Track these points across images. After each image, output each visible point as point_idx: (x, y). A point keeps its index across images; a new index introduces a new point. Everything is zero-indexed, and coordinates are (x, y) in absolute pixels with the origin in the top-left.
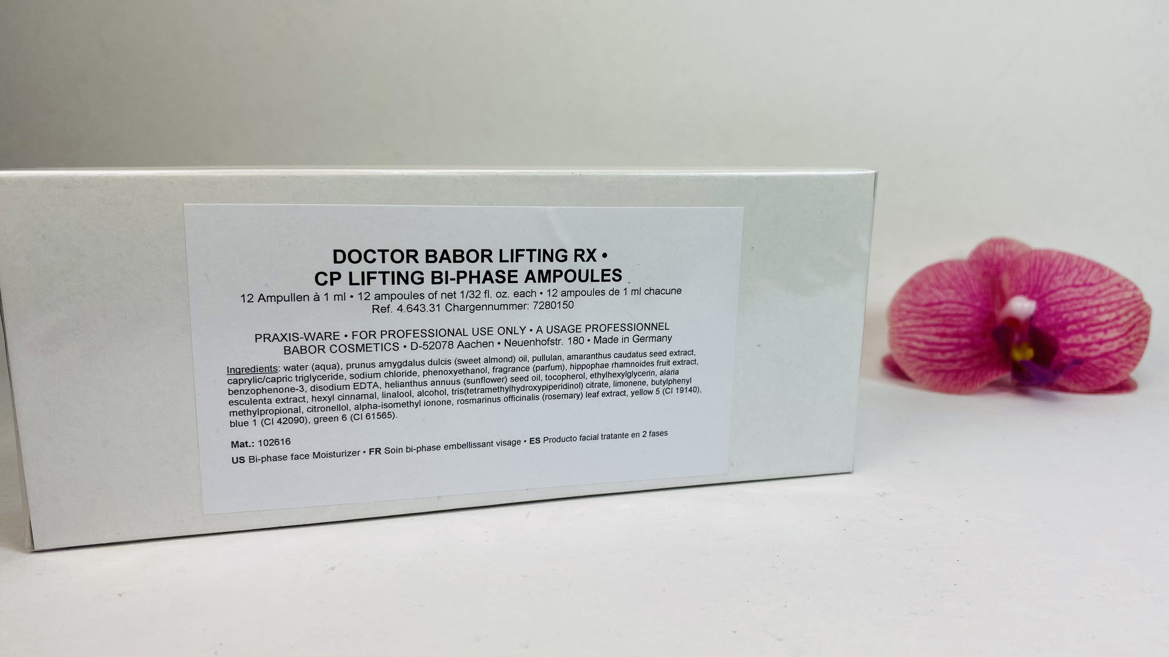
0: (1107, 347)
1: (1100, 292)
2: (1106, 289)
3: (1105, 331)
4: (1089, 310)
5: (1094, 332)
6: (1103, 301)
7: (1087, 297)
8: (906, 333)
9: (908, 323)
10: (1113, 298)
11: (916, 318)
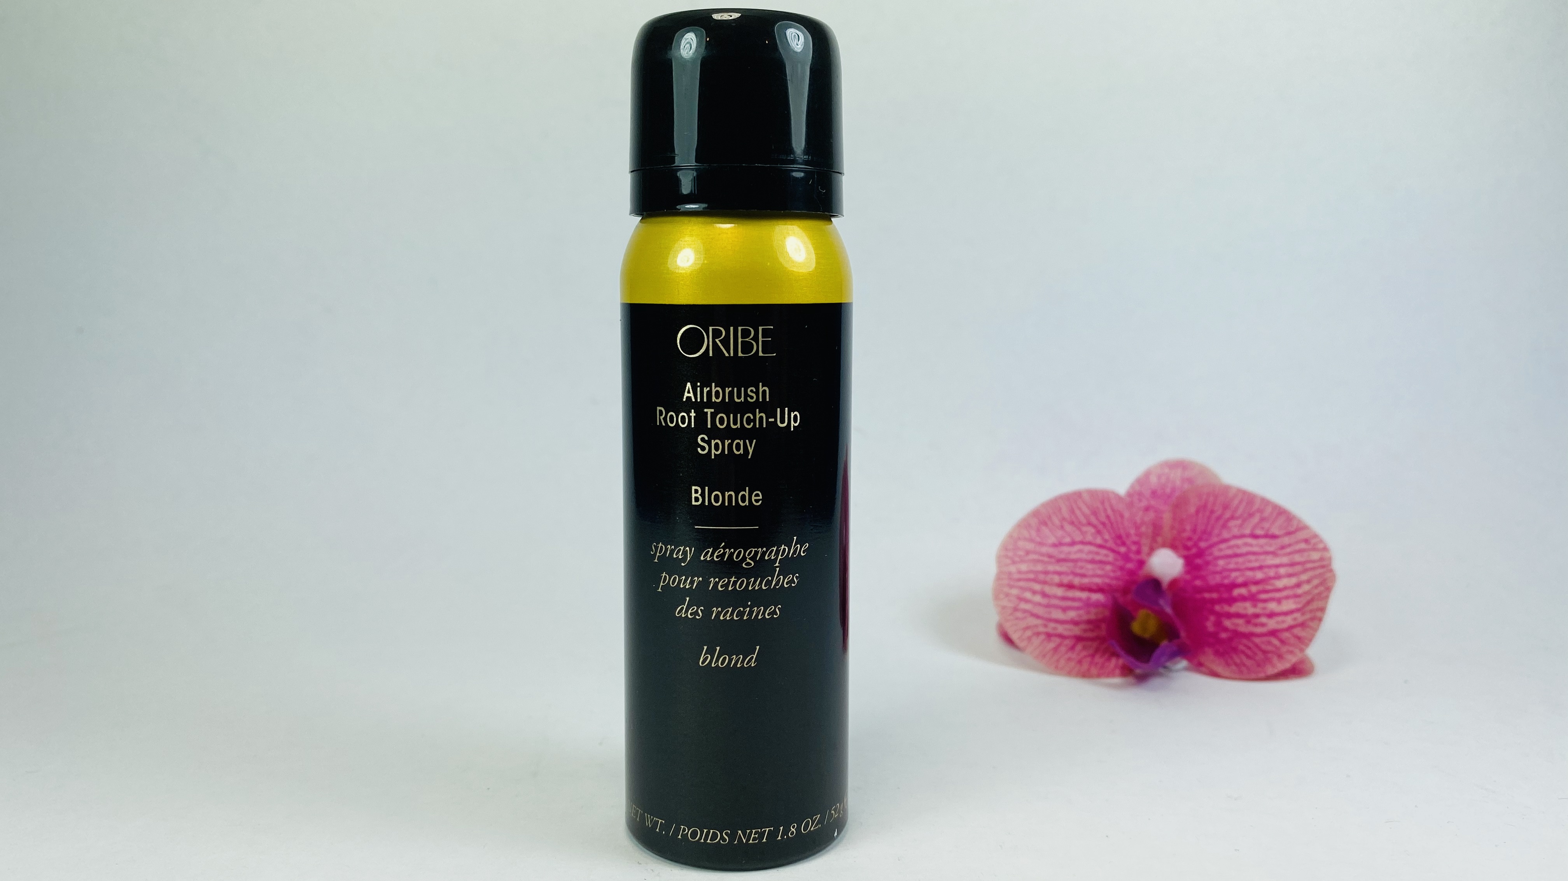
0: (1278, 623)
1: (1283, 547)
2: (1290, 545)
3: (1279, 601)
4: (1266, 570)
5: (1265, 601)
6: (1285, 560)
7: (1267, 553)
8: (1019, 580)
9: (1024, 567)
10: (1297, 558)
11: (1038, 561)
